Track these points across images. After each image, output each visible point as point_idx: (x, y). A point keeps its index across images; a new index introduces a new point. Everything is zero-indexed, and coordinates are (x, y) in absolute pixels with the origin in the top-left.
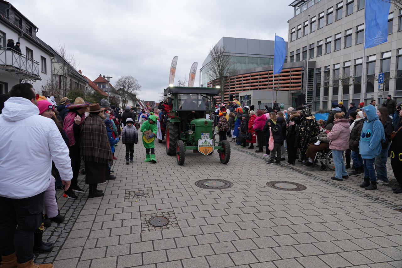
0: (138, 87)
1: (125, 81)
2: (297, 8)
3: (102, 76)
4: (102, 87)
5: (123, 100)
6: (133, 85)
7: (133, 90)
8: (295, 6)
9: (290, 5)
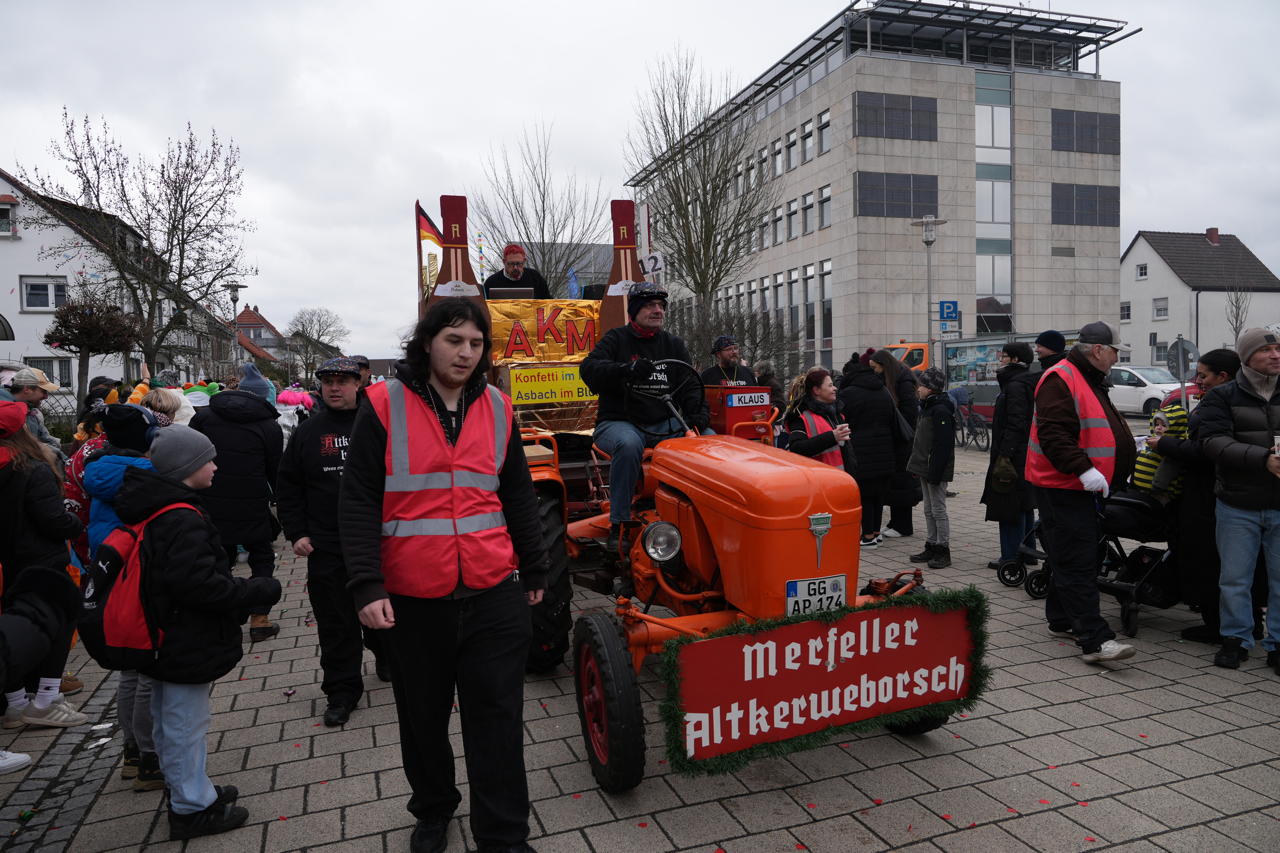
0: (342, 333)
1: (311, 321)
2: (638, 189)
3: (252, 309)
4: (252, 336)
5: (307, 365)
6: (332, 329)
7: (332, 340)
8: (634, 186)
9: (625, 184)
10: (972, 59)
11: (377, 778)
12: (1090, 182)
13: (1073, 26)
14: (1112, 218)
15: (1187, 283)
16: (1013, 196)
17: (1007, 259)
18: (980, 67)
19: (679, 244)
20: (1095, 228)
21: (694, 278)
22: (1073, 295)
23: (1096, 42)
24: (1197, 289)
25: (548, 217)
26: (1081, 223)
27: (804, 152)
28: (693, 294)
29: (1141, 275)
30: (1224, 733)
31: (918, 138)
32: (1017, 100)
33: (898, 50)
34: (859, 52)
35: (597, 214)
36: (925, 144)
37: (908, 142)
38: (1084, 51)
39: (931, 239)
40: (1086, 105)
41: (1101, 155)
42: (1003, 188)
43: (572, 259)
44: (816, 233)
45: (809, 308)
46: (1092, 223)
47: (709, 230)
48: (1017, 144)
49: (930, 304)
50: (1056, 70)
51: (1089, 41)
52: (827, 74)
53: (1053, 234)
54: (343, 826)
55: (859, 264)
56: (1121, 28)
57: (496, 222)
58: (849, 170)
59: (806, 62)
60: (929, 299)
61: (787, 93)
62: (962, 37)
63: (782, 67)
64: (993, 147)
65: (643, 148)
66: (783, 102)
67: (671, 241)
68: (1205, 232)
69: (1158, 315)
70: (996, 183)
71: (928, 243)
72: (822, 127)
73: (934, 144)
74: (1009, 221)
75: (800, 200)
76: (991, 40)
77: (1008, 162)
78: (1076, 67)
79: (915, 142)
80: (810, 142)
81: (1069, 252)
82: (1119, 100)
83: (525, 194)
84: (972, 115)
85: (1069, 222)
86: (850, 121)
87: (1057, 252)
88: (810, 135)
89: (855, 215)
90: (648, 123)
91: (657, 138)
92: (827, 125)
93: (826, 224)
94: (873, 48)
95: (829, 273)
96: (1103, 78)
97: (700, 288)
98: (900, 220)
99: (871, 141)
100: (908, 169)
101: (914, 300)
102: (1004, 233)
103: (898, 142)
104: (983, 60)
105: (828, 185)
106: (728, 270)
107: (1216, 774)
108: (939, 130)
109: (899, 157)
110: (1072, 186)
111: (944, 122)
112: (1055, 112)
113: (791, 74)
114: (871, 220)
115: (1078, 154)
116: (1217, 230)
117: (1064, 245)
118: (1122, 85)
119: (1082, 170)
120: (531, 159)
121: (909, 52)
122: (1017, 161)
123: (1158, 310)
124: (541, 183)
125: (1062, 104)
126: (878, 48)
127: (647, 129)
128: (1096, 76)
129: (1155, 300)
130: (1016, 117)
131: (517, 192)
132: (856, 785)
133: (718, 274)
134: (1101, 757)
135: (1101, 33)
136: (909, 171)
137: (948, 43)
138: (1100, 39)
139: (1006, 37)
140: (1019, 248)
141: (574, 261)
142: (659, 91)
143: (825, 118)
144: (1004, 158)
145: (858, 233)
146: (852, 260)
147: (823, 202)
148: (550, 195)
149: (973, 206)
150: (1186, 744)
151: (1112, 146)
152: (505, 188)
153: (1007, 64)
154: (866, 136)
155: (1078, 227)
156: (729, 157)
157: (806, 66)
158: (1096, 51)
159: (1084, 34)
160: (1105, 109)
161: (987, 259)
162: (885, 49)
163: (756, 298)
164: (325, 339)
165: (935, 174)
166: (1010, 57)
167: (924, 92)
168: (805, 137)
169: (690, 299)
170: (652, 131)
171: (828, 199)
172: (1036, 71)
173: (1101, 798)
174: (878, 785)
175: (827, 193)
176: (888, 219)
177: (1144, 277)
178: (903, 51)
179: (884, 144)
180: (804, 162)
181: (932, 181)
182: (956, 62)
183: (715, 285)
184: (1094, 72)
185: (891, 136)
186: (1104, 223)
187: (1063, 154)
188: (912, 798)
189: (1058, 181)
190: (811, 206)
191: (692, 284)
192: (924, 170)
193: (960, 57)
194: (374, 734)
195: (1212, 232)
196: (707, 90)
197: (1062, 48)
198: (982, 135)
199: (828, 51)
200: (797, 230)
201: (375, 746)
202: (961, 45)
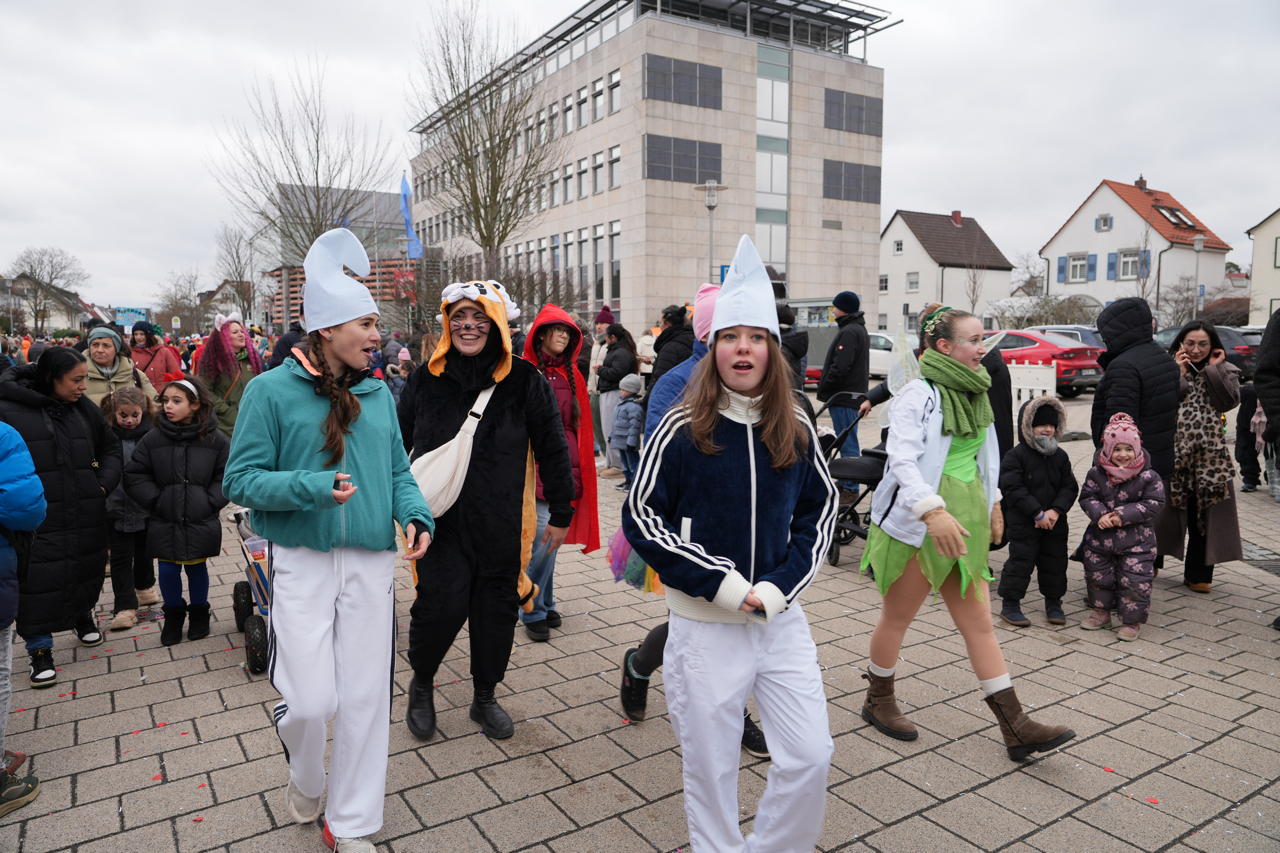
0: (80, 277)
1: (41, 262)
2: (424, 135)
5: (37, 312)
6: (67, 272)
7: (68, 284)
8: (421, 132)
9: (411, 130)
10: (756, 32)
11: (74, 782)
12: (856, 162)
13: (846, 11)
14: (874, 196)
15: (935, 259)
16: (789, 168)
17: (783, 228)
18: (761, 40)
19: (464, 196)
20: (860, 203)
21: (479, 229)
22: (839, 266)
23: (864, 28)
24: (943, 265)
25: (323, 158)
26: (848, 198)
27: (595, 110)
28: (481, 250)
29: (898, 250)
30: (951, 663)
31: (704, 105)
32: (794, 79)
33: (686, 16)
34: (649, 14)
35: (378, 159)
36: (710, 111)
37: (695, 108)
38: (853, 36)
39: (713, 204)
40: (854, 87)
41: (866, 136)
42: (781, 160)
43: (349, 206)
44: (606, 193)
45: (597, 268)
46: (858, 200)
47: (496, 182)
48: (794, 120)
49: (711, 267)
50: (830, 51)
51: (858, 27)
52: (618, 33)
53: (824, 207)
54: (21, 843)
55: (647, 226)
56: (886, 18)
57: (263, 161)
58: (639, 132)
59: (597, 19)
60: (711, 262)
61: (578, 49)
62: (746, 10)
63: (573, 22)
64: (772, 120)
65: (426, 91)
66: (575, 58)
67: (456, 191)
68: (950, 214)
69: (911, 288)
70: (775, 156)
71: (711, 208)
72: (612, 87)
73: (719, 112)
74: (786, 192)
75: (590, 159)
76: (772, 16)
77: (786, 136)
78: (846, 51)
79: (701, 109)
80: (600, 100)
81: (837, 225)
82: (882, 85)
83: (296, 130)
84: (754, 88)
85: (838, 197)
86: (639, 82)
87: (827, 224)
88: (600, 93)
89: (644, 177)
90: (431, 65)
91: (440, 81)
92: (617, 84)
93: (616, 184)
94: (663, 11)
95: (618, 234)
96: (869, 64)
97: (486, 241)
98: (686, 186)
99: (660, 104)
100: (694, 135)
101: (698, 266)
102: (780, 204)
103: (685, 108)
104: (766, 35)
105: (618, 146)
106: (515, 225)
107: (944, 702)
108: (723, 99)
109: (686, 122)
110: (840, 163)
111: (727, 91)
112: (829, 93)
113: (582, 29)
114: (659, 183)
115: (846, 133)
116: (959, 213)
117: (832, 218)
118: (885, 72)
119: (849, 148)
120: (304, 94)
121: (697, 19)
122: (794, 135)
123: (911, 283)
124: (315, 120)
125: (834, 86)
126: (668, 12)
127: (429, 70)
128: (863, 60)
129: (909, 274)
130: (794, 93)
131: (287, 128)
132: (618, 741)
133: (505, 228)
134: (847, 694)
135: (867, 22)
136: (695, 136)
137: (733, 15)
138: (867, 26)
139: (785, 15)
140: (794, 219)
141: (352, 208)
142: (443, 31)
143: (616, 78)
144: (782, 132)
145: (647, 195)
146: (641, 222)
147: (612, 163)
148: (325, 134)
149: (753, 176)
150: (919, 676)
151: (876, 130)
152: (272, 123)
153: (786, 41)
154: (655, 98)
155: (845, 202)
156: (516, 107)
157: (597, 23)
158: (864, 37)
159: (854, 20)
160: (871, 93)
161: (766, 227)
162: (673, 13)
163: (546, 255)
164: (59, 283)
165: (719, 142)
166: (788, 33)
167: (711, 60)
168: (596, 95)
169: (478, 255)
170: (435, 73)
171: (617, 160)
172: (812, 50)
173: (845, 734)
174: (639, 740)
175: (616, 153)
176: (675, 183)
177: (900, 252)
178: (691, 17)
179: (672, 108)
180: (595, 119)
181: (717, 148)
182: (738, 34)
183: (501, 240)
184: (862, 57)
185: (679, 101)
186: (868, 200)
187: (834, 132)
188: (671, 749)
189: (828, 158)
190: (601, 166)
191: (477, 236)
192: (709, 138)
193: (744, 30)
194: (76, 730)
195: (956, 214)
196: (494, 34)
197: (837, 31)
198: (762, 108)
199: (619, 9)
200: (587, 189)
201: (76, 744)
202: (745, 18)
